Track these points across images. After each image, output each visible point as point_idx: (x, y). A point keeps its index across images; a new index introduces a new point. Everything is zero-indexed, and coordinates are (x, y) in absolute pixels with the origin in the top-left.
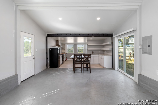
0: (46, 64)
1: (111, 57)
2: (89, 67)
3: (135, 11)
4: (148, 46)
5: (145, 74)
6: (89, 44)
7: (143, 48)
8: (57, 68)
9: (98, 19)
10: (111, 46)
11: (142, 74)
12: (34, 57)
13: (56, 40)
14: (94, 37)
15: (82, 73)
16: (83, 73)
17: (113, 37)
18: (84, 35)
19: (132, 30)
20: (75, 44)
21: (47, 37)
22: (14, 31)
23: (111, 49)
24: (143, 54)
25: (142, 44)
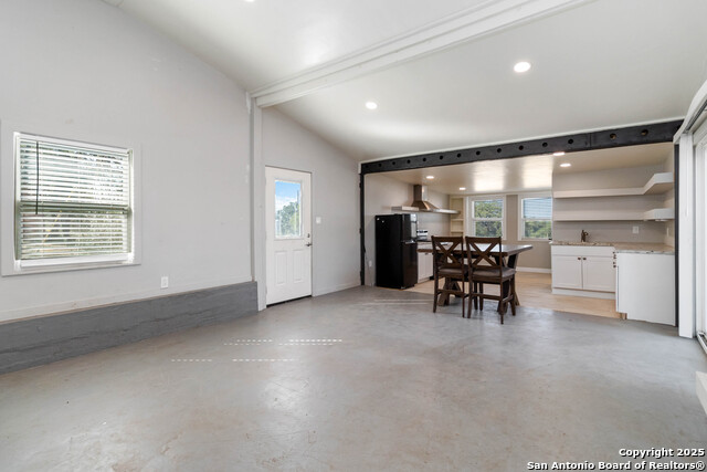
0: (359, 270)
8: (399, 288)
12: (309, 240)
13: (410, 184)
15: (462, 316)
17: (675, 138)
18: (499, 150)
20: (512, 197)
21: (362, 175)
22: (248, 167)
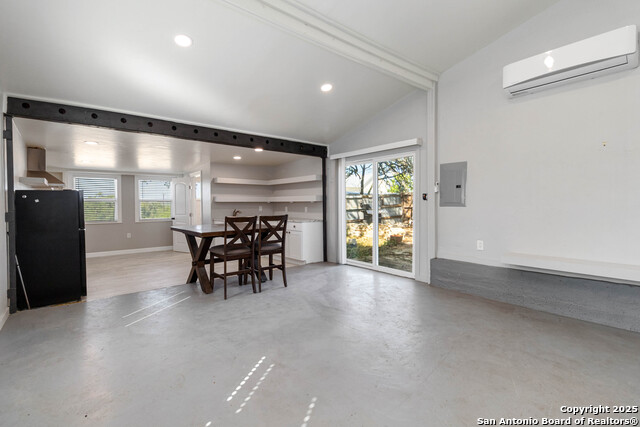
1: (321, 224)
2: (266, 268)
3: (419, 92)
4: (457, 187)
5: (450, 253)
6: (221, 180)
7: (442, 192)
9: (326, 88)
10: (321, 189)
11: (439, 257)
14: (264, 149)
15: (255, 292)
16: (260, 291)
17: (331, 157)
18: (235, 137)
19: (414, 142)
21: (10, 118)
23: (321, 200)
24: (441, 205)
25: (439, 181)
